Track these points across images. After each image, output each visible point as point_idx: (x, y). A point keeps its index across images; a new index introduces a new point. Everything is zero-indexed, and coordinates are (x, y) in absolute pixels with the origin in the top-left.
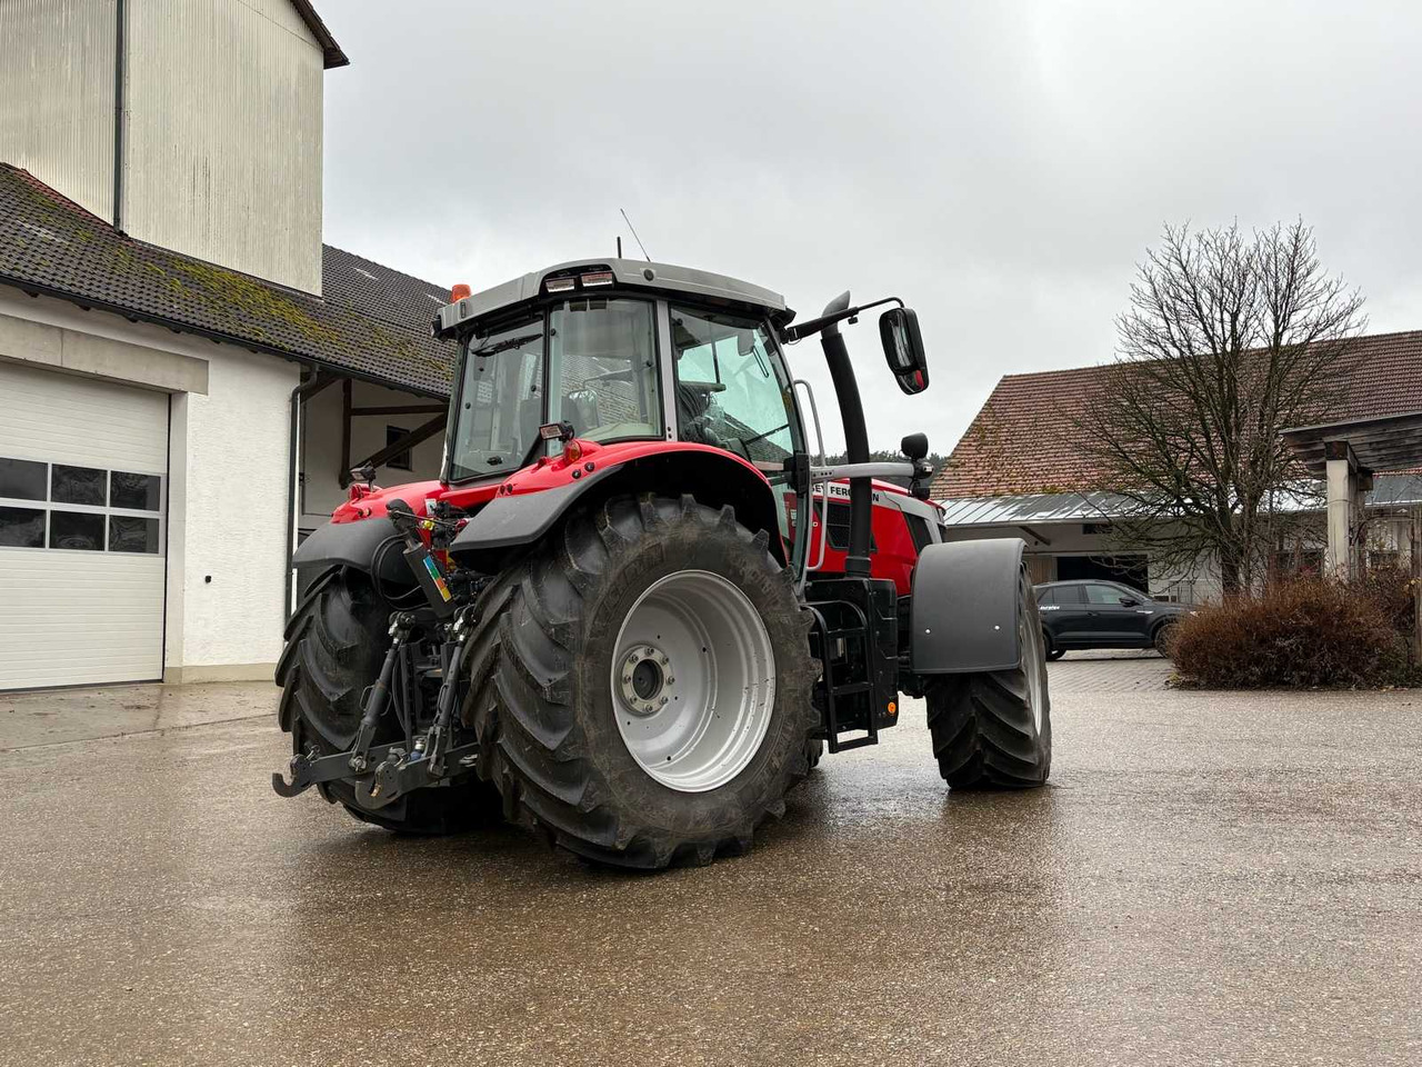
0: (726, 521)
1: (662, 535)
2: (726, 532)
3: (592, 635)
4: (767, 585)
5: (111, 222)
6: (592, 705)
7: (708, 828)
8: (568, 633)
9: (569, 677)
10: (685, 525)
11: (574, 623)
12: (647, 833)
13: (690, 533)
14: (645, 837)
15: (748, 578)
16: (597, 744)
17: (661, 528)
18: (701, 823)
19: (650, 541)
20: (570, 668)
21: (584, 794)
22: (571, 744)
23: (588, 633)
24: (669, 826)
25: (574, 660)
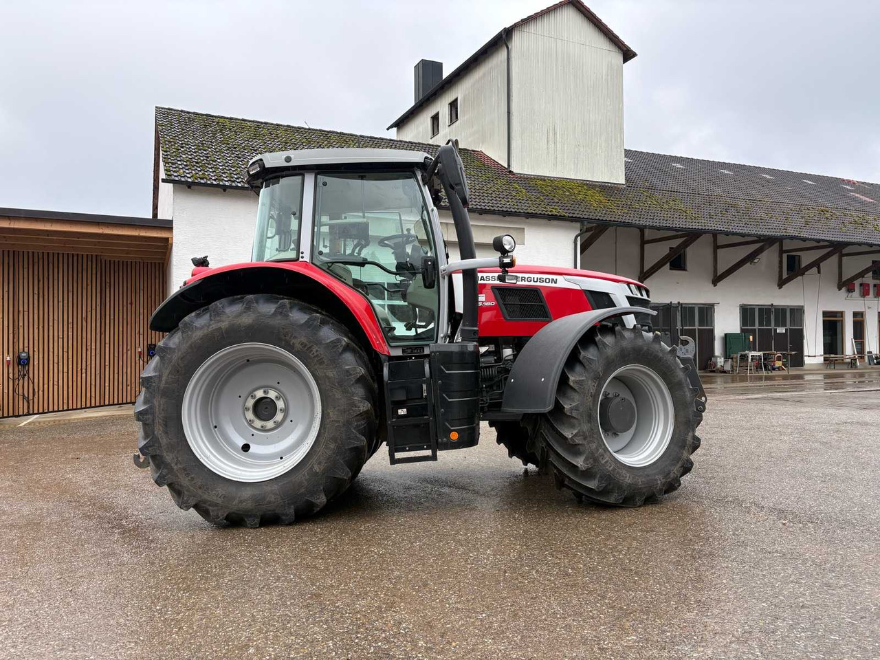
0: (280, 310)
1: (223, 322)
2: (279, 317)
3: (166, 383)
4: (314, 350)
5: (507, 167)
6: (166, 426)
7: (249, 505)
8: (152, 382)
9: (151, 408)
10: (244, 315)
11: (155, 376)
12: (205, 503)
13: (247, 319)
14: (204, 505)
15: (298, 346)
16: (168, 447)
17: (224, 317)
18: (244, 501)
19: (214, 326)
20: (152, 403)
21: (159, 476)
22: (150, 446)
23: (163, 382)
24: (219, 501)
25: (154, 398)
